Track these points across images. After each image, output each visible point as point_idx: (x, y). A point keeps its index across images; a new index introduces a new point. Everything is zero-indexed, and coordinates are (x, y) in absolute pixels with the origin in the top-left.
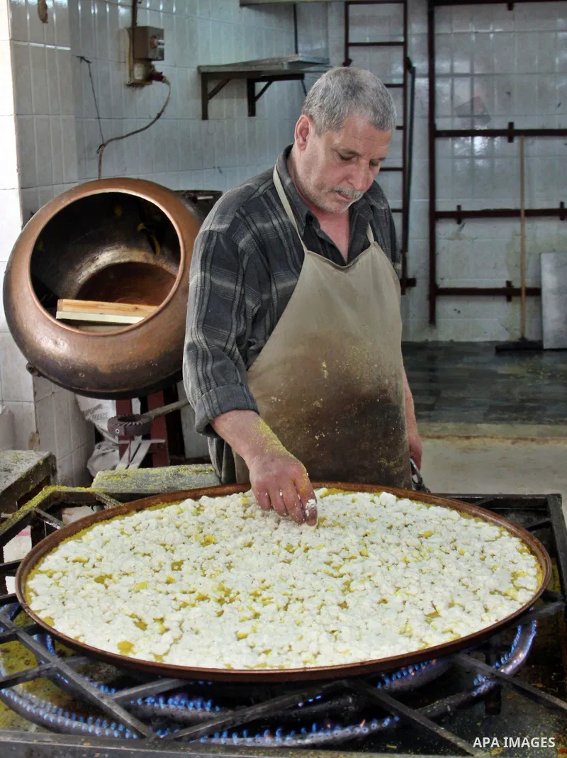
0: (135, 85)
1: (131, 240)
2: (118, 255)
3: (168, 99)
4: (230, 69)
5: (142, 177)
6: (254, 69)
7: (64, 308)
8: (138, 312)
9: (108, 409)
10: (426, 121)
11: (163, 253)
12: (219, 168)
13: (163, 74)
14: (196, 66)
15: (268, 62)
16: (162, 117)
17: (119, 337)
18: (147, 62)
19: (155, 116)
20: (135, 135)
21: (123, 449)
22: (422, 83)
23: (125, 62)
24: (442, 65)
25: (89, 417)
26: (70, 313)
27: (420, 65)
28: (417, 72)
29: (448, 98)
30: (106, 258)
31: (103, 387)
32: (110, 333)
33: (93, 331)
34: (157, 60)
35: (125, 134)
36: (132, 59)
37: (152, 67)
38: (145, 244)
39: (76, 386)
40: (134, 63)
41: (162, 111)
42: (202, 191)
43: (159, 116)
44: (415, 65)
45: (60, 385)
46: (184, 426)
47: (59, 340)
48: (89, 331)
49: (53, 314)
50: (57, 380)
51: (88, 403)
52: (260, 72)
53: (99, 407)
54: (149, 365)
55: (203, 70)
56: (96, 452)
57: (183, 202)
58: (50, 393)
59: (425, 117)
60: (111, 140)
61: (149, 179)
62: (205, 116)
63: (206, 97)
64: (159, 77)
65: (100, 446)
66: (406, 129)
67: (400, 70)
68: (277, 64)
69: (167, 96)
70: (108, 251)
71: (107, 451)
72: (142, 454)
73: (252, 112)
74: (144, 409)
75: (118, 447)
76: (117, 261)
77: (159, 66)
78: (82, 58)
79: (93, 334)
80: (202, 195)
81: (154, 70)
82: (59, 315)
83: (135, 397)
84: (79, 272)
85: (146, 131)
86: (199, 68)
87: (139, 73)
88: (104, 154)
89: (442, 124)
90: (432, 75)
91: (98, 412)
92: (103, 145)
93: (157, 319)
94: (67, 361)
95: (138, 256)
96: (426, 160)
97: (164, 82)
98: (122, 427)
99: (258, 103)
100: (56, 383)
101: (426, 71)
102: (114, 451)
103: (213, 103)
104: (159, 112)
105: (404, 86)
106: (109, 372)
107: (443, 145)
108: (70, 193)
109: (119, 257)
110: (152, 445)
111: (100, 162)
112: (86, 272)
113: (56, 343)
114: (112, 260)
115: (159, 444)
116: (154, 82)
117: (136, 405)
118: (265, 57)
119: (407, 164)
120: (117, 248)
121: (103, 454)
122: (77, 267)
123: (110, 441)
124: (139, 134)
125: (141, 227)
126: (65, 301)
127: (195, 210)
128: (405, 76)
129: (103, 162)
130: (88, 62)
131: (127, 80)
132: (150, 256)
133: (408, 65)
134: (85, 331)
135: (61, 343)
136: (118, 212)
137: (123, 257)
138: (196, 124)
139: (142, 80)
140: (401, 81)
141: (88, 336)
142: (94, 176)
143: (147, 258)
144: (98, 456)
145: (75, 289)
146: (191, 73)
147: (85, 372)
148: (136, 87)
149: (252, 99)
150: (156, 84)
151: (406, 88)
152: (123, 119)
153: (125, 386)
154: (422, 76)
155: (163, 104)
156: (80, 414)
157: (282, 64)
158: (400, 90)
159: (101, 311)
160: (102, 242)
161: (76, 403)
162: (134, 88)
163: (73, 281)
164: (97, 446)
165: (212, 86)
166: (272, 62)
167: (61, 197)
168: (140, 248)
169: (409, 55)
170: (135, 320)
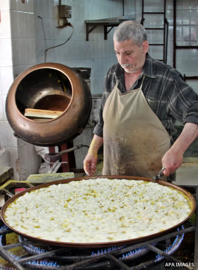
0: (60, 27)
1: (55, 86)
2: (50, 92)
3: (73, 33)
4: (97, 22)
5: (59, 62)
6: (106, 22)
7: (28, 112)
8: (55, 114)
9: (46, 150)
10: (172, 42)
11: (67, 92)
12: (93, 59)
13: (71, 24)
14: (84, 21)
15: (111, 19)
16: (70, 39)
17: (48, 123)
18: (65, 19)
19: (67, 39)
20: (60, 46)
21: (51, 165)
22: (171, 28)
23: (56, 19)
24: (179, 21)
25: (39, 153)
26: (29, 114)
27: (170, 21)
28: (169, 24)
29: (181, 34)
30: (45, 93)
31: (42, 142)
32: (45, 122)
33: (39, 121)
34: (68, 18)
35: (56, 46)
36: (59, 18)
37: (67, 20)
38: (60, 88)
39: (32, 142)
40: (60, 19)
41: (70, 37)
42: (84, 68)
43: (69, 39)
44: (168, 21)
45: (26, 141)
46: (76, 157)
47: (25, 124)
48: (37, 121)
49: (23, 114)
50: (25, 139)
51: (38, 148)
52: (108, 23)
53: (43, 149)
54: (59, 134)
55: (87, 22)
56: (42, 167)
57: (74, 72)
58: (24, 144)
59: (172, 41)
60: (50, 48)
61: (61, 63)
62: (87, 40)
63: (88, 32)
64: (69, 25)
65: (43, 164)
66: (165, 45)
67: (163, 23)
68: (114, 20)
69: (72, 32)
70: (46, 90)
71: (45, 166)
72: (57, 168)
73: (106, 38)
74: (60, 150)
75: (49, 165)
76: (50, 94)
77: (69, 20)
78: (39, 17)
79: (38, 122)
80: (83, 70)
81: (67, 22)
82: (26, 114)
83: (56, 146)
84: (35, 98)
85: (64, 45)
86: (85, 21)
87: (61, 23)
88: (47, 54)
89: (179, 44)
90: (175, 25)
91: (42, 151)
92: (46, 50)
93: (63, 117)
94: (29, 132)
95: (58, 92)
96: (172, 57)
97: (71, 26)
98: (50, 157)
99: (108, 35)
100: (24, 140)
101: (173, 24)
102: (48, 166)
103: (91, 35)
104: (69, 38)
105: (164, 29)
106: (44, 136)
107: (178, 52)
108: (31, 68)
109: (51, 93)
110: (62, 164)
111: (46, 56)
112: (38, 98)
113: (24, 125)
114: (48, 94)
115: (65, 164)
116: (67, 26)
117: (57, 149)
118: (111, 17)
119: (165, 59)
120: (50, 89)
121: (44, 167)
122: (34, 96)
123: (47, 163)
124: (61, 46)
125: (59, 81)
126: (28, 109)
127: (79, 75)
128: (164, 26)
129: (47, 57)
130: (41, 18)
131: (57, 25)
132: (62, 92)
133: (166, 21)
134: (35, 121)
135: (26, 125)
136: (50, 75)
137: (52, 93)
138: (84, 42)
139: (63, 26)
140: (163, 27)
141: (37, 122)
142: (43, 62)
143: (61, 93)
144: (42, 168)
145: (33, 104)
146: (82, 23)
147: (35, 136)
148: (60, 28)
149: (106, 33)
150: (68, 27)
151: (165, 30)
152: (55, 40)
153: (50, 142)
154: (171, 25)
155: (71, 34)
156: (35, 152)
157: (116, 20)
158: (163, 31)
159: (41, 113)
160: (44, 87)
161: (34, 148)
162: (60, 29)
163: (33, 102)
164: (42, 164)
165: (90, 28)
166: (113, 19)
167: (28, 69)
168: (59, 90)
169: (166, 17)
170: (55, 117)
